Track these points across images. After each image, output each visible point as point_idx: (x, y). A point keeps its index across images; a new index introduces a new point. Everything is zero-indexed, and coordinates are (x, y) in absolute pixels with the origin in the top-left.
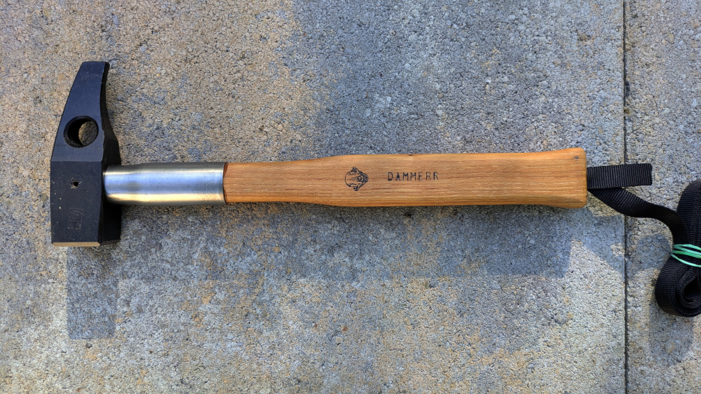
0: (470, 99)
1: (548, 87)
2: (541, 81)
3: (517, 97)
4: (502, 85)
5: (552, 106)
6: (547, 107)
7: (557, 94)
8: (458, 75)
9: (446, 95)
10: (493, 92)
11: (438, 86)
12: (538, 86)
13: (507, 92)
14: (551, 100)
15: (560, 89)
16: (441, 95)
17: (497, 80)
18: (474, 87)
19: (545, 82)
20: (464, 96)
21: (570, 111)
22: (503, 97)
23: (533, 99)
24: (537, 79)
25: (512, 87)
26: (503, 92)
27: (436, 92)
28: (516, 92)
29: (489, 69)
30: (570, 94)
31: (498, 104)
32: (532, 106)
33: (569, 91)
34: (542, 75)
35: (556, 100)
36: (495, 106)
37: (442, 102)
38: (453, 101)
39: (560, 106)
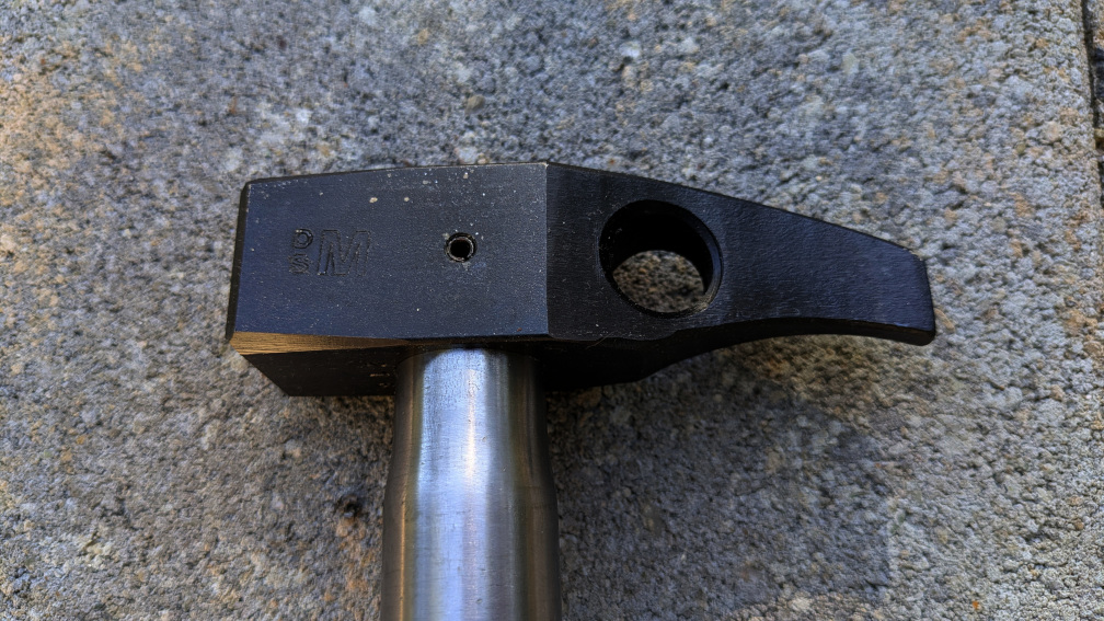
0: (570, 111)
1: (833, 69)
2: (807, 50)
3: (729, 100)
4: (675, 63)
5: (847, 130)
6: (834, 134)
7: (865, 89)
8: (532, 37)
9: (490, 99)
10: (648, 86)
11: (463, 73)
12: (796, 65)
13: (694, 86)
14: (842, 109)
15: (872, 72)
16: (473, 101)
17: (660, 49)
18: (583, 73)
19: (821, 54)
20: (549, 101)
21: (909, 143)
22: (682, 101)
23: (780, 105)
24: (795, 44)
25: (707, 70)
26: (679, 87)
27: (457, 92)
28: (725, 86)
29: (631, 17)
30: (906, 90)
31: (666, 125)
32: (782, 128)
33: (906, 80)
34: (807, 30)
35: (862, 108)
36: (656, 130)
37: (475, 120)
38: (514, 118)
39: (875, 128)
